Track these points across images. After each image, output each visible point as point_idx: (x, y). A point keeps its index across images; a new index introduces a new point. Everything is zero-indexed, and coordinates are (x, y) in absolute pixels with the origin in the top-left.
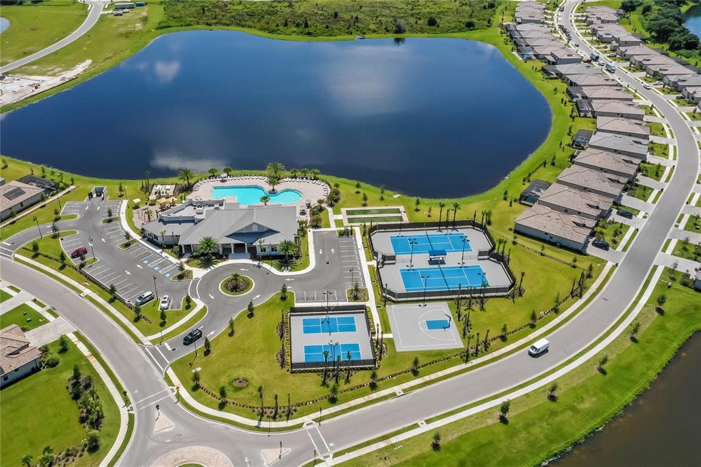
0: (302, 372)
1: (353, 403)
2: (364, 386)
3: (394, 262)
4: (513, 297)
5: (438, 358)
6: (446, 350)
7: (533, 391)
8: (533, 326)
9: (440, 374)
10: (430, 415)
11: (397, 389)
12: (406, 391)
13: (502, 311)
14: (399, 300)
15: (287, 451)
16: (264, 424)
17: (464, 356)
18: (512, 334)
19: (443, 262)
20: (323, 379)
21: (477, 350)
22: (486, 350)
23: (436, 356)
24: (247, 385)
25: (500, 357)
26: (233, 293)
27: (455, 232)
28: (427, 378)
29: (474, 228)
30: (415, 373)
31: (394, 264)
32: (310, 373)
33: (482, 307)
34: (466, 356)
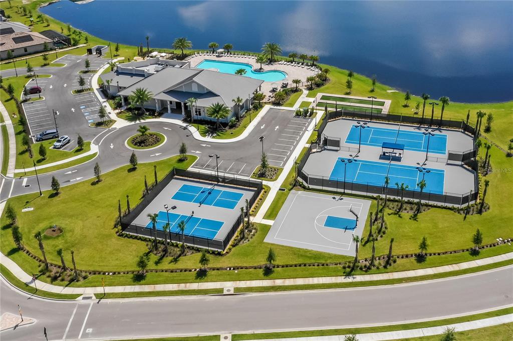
0: (131, 237)
1: (160, 288)
2: (190, 271)
3: (338, 148)
4: (468, 213)
5: (313, 261)
6: (329, 254)
7: (420, 338)
8: (475, 253)
9: (300, 282)
10: (248, 329)
11: (229, 286)
12: (238, 291)
13: (440, 226)
14: (311, 186)
15: (31, 321)
16: (39, 285)
17: (349, 267)
18: (437, 256)
19: (398, 159)
20: (148, 250)
21: (372, 264)
22: (385, 267)
23: (310, 258)
24: (58, 236)
25: (400, 281)
26: (136, 147)
27: (437, 132)
28: (279, 282)
29: (464, 133)
30: (268, 272)
31: (337, 151)
32: (139, 241)
33: (415, 215)
34: (351, 267)
